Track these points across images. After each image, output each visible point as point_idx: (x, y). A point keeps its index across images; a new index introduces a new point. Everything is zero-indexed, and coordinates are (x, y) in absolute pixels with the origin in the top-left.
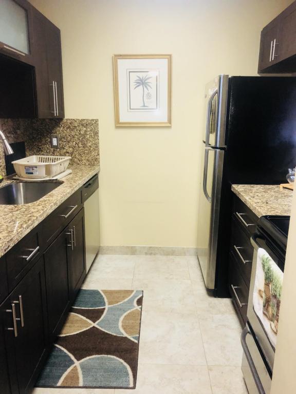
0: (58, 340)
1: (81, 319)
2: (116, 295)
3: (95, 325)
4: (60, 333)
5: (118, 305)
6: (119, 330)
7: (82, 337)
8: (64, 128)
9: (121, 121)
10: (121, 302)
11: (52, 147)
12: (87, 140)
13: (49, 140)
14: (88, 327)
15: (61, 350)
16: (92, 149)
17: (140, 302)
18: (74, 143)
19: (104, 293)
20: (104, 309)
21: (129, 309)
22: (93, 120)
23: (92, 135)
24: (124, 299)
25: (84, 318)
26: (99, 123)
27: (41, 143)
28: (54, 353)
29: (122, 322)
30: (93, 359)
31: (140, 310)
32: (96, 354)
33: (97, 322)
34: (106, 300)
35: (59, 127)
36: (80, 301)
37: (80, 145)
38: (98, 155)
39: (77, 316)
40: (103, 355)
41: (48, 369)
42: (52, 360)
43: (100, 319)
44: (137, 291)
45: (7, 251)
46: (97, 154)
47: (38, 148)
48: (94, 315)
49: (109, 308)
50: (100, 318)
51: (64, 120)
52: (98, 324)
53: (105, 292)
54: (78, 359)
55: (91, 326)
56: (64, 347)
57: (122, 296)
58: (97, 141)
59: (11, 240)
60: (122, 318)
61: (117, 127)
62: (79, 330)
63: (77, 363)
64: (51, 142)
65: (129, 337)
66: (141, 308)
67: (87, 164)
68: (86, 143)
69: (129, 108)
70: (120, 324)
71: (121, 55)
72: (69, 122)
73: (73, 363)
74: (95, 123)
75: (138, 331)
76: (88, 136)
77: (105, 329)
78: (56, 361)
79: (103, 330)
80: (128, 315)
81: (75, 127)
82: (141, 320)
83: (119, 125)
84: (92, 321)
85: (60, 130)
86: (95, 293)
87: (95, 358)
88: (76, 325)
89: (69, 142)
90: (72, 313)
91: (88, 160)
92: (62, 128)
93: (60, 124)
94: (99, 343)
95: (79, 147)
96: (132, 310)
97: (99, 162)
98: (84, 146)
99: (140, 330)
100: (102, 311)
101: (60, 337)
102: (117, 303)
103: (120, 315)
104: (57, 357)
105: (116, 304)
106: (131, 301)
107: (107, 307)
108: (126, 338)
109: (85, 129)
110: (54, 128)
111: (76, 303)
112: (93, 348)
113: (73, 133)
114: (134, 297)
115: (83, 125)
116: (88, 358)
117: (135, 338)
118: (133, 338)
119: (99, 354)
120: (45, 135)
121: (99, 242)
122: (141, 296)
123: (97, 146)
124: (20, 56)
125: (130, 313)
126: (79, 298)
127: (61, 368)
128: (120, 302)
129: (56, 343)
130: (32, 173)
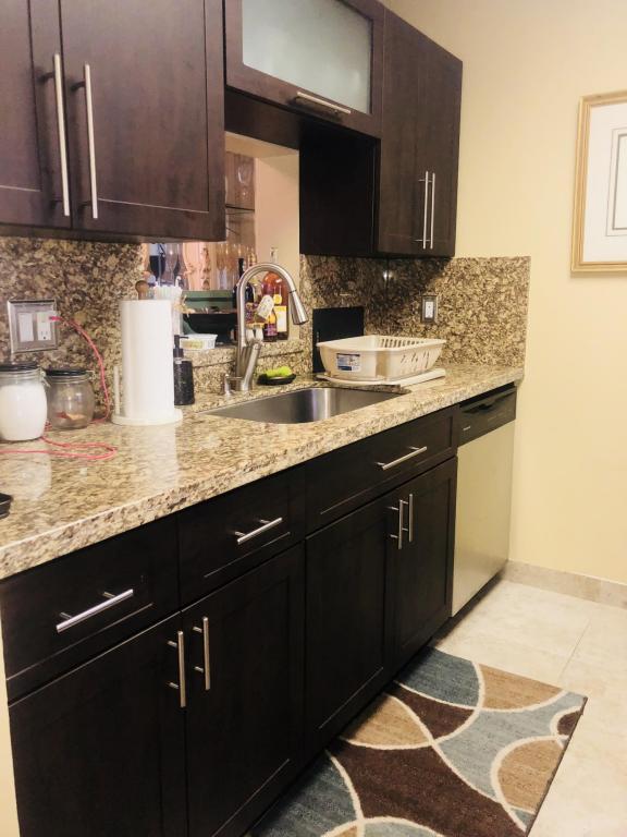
0: (341, 749)
1: (410, 718)
2: (512, 687)
3: (435, 744)
4: (352, 736)
5: (508, 715)
6: (489, 779)
7: (395, 762)
8: (451, 278)
9: (586, 259)
10: (518, 710)
11: (421, 322)
12: (500, 305)
13: (418, 305)
14: (415, 742)
15: (339, 776)
16: (508, 326)
17: (568, 724)
18: (470, 312)
19: (483, 672)
20: (470, 712)
21: (534, 733)
22: (517, 259)
23: (513, 293)
24: (528, 704)
25: (416, 719)
26: (533, 266)
27: (401, 312)
28: (323, 778)
29: (504, 762)
30: (398, 826)
31: (562, 746)
32: (410, 819)
33: (441, 739)
34: (482, 692)
35: (442, 277)
36: (422, 677)
37: (483, 318)
38: (523, 341)
39: (402, 708)
40: (427, 828)
41: (297, 808)
42: (313, 792)
43: (452, 735)
44: (569, 694)
45: (175, 509)
46: (518, 339)
47: (396, 322)
48: (442, 719)
49: (482, 714)
50: (452, 731)
51: (454, 262)
52: (441, 745)
53: (487, 671)
54: (367, 814)
55: (425, 745)
56: (347, 771)
57: (526, 694)
58: (522, 308)
59: (195, 487)
60: (505, 751)
61: (575, 275)
62: (393, 743)
63: (361, 822)
64: (421, 310)
65: (508, 808)
66: (566, 744)
67: (494, 362)
68: (496, 312)
69: (610, 227)
70: (496, 764)
71: (599, 97)
72: (463, 264)
73: (352, 817)
74: (521, 266)
75: (538, 800)
76: (503, 297)
77: (455, 762)
78: (321, 796)
79: (449, 763)
80: (524, 749)
81: (476, 276)
82: (554, 773)
83: (582, 270)
84: (432, 732)
85: (443, 285)
86: (463, 667)
87: (405, 826)
88: (393, 729)
89: (458, 310)
90: (395, 699)
91: (497, 353)
92: (447, 279)
93: (442, 269)
94: (430, 792)
95: (479, 322)
96: (540, 738)
97: (522, 359)
98: (492, 319)
99: (542, 801)
100: (462, 716)
101: (349, 744)
102: (509, 706)
103: (505, 742)
104: (326, 787)
105: (504, 711)
106: (544, 715)
107: (479, 709)
108: (498, 806)
109: (496, 280)
110: (429, 278)
111: (412, 677)
112: (409, 800)
113: (469, 291)
114: (559, 707)
115: (492, 271)
116: (389, 819)
117: (523, 816)
118: (517, 813)
119: (416, 821)
120: (411, 294)
121: (507, 551)
122: (575, 709)
123: (520, 319)
124: (339, 115)
125: (532, 744)
126: (422, 667)
127: (325, 820)
128: (516, 707)
129: (335, 756)
130: (349, 369)
